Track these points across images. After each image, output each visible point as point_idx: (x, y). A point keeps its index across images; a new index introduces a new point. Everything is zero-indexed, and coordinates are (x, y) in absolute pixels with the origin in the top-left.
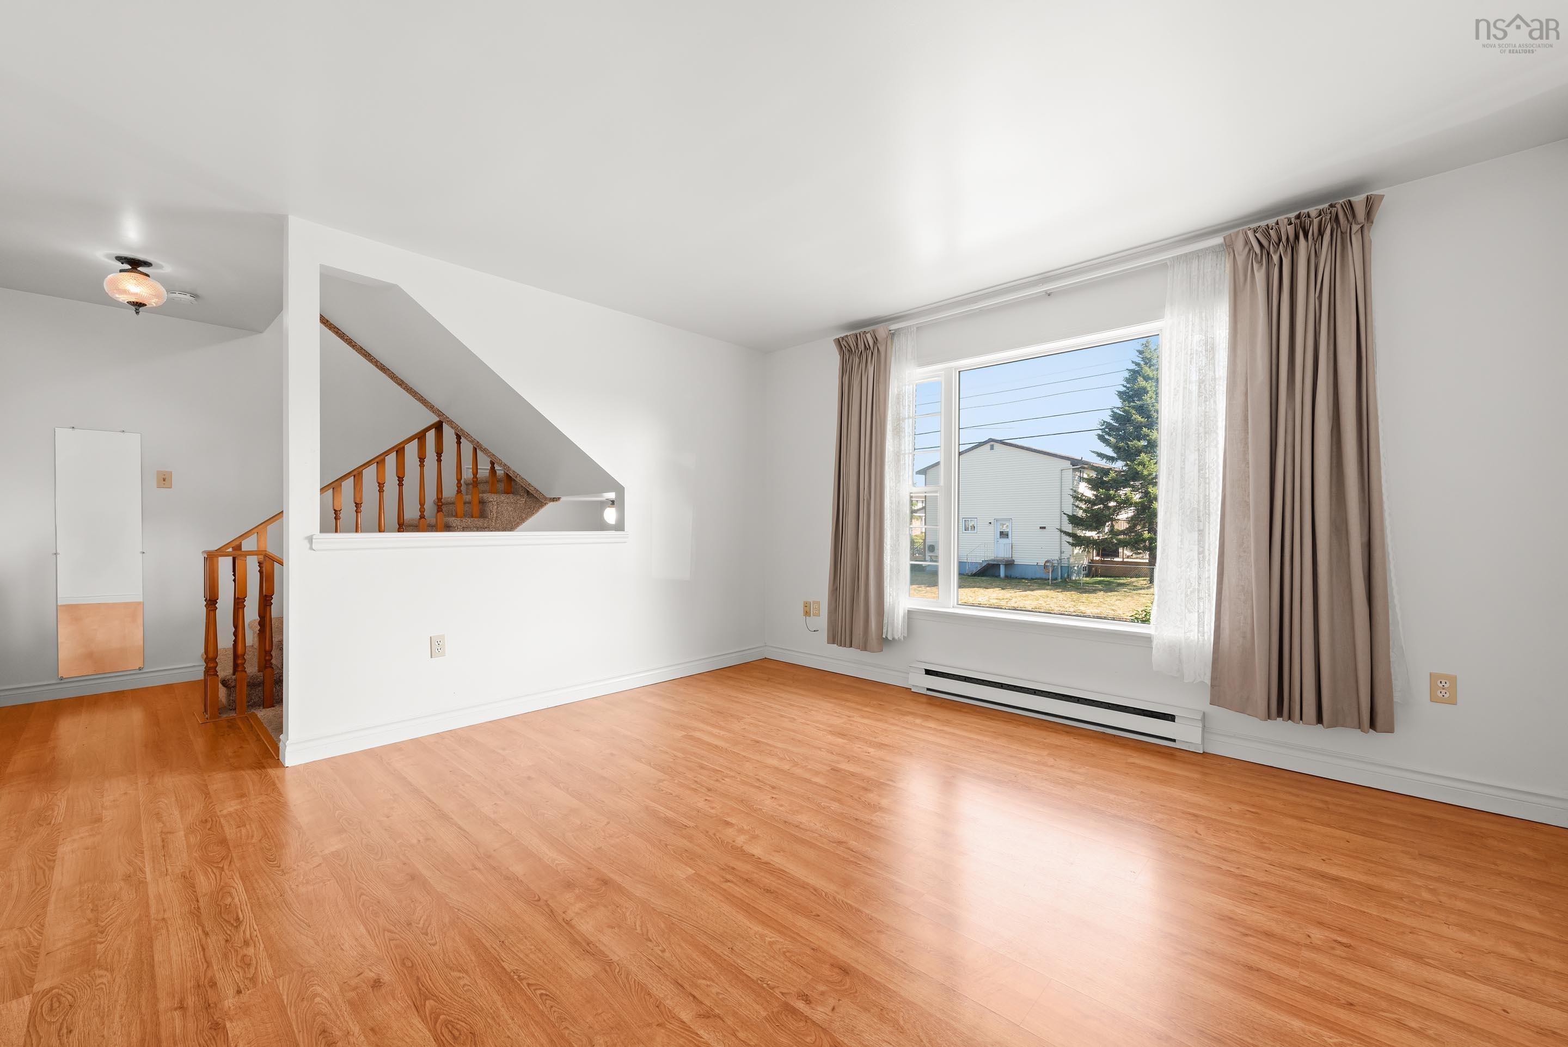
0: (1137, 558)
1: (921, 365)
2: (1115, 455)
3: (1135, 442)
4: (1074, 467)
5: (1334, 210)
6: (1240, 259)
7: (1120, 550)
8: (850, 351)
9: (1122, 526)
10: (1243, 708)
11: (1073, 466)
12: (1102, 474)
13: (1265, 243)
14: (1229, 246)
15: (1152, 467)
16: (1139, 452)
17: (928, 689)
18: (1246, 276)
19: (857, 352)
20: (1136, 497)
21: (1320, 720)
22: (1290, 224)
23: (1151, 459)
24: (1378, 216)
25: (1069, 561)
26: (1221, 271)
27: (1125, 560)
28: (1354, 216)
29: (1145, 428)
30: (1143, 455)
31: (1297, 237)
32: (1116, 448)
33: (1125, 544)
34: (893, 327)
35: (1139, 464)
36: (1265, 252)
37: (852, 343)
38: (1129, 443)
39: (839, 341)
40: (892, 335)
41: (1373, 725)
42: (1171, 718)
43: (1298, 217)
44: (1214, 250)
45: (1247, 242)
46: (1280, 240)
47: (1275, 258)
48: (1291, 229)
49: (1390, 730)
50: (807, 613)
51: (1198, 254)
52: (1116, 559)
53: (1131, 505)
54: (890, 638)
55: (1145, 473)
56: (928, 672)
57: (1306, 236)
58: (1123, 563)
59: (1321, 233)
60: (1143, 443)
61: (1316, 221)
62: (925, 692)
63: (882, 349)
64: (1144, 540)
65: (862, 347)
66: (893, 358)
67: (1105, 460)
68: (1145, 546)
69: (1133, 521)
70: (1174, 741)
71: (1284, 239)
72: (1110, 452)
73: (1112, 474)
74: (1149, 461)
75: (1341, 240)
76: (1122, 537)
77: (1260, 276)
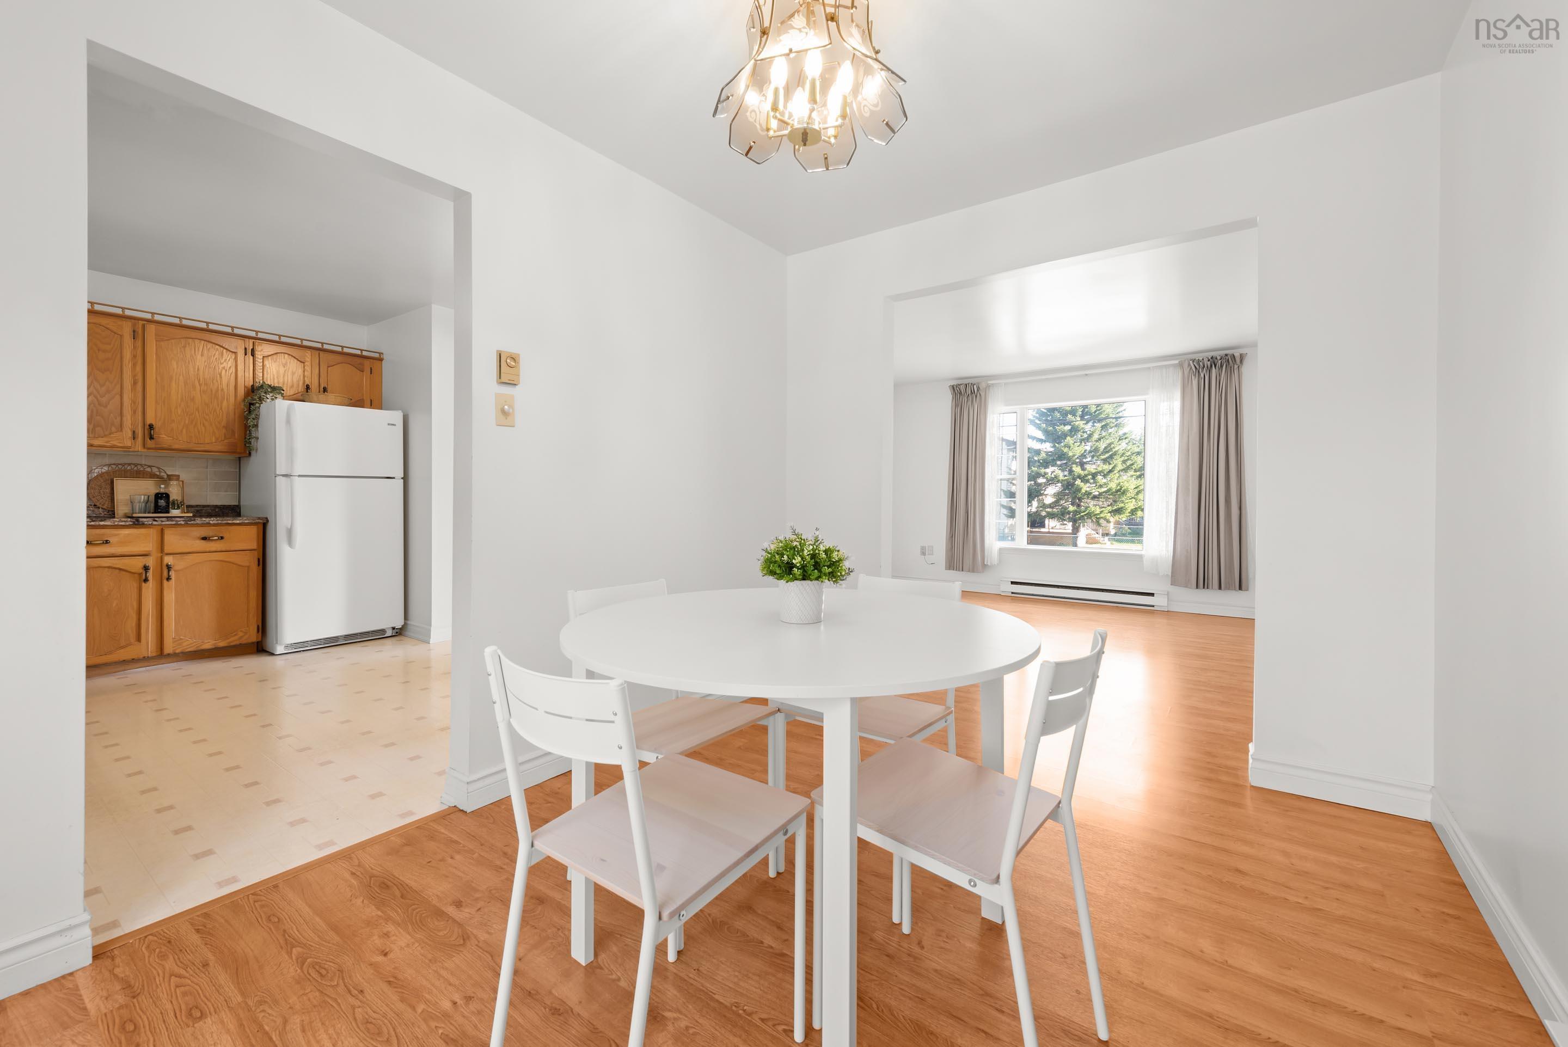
0: (1060, 529)
1: (1007, 405)
2: (1043, 438)
3: (1062, 426)
4: (1009, 448)
5: (1227, 358)
6: (1186, 373)
7: (1047, 521)
8: (960, 393)
9: (1049, 500)
10: (1186, 585)
11: (1008, 446)
12: (1033, 454)
13: (1198, 367)
14: (1181, 365)
15: (1076, 449)
16: (1065, 435)
17: (1012, 593)
18: (1188, 382)
19: (965, 394)
20: (1061, 475)
21: (1220, 588)
22: (1209, 361)
23: (1075, 442)
24: (1245, 362)
25: (1004, 531)
26: (1176, 378)
27: (1051, 530)
28: (1235, 361)
29: (1070, 414)
30: (1068, 438)
31: (1211, 366)
32: (1046, 432)
33: (1051, 516)
34: (990, 382)
35: (1065, 446)
36: (1197, 371)
37: (962, 388)
38: (1057, 428)
39: (953, 388)
40: (988, 386)
41: (1240, 588)
42: (1152, 595)
43: (1212, 358)
44: (1174, 366)
45: (1189, 365)
46: (1204, 366)
47: (1202, 375)
48: (1209, 363)
49: (1247, 590)
50: (923, 553)
51: (1166, 366)
52: (1043, 530)
53: (1058, 481)
54: (989, 564)
55: (1071, 454)
56: (1012, 583)
57: (1215, 366)
58: (1049, 533)
59: (1222, 366)
60: (1068, 428)
61: (1220, 361)
62: (1011, 595)
63: (983, 394)
64: (1069, 513)
65: (969, 391)
66: (990, 400)
67: (1035, 441)
68: (1069, 518)
69: (1059, 496)
70: (1153, 606)
71: (1206, 366)
72: (1040, 435)
73: (1043, 455)
74: (1073, 444)
75: (1230, 371)
76: (1049, 510)
77: (1195, 382)
